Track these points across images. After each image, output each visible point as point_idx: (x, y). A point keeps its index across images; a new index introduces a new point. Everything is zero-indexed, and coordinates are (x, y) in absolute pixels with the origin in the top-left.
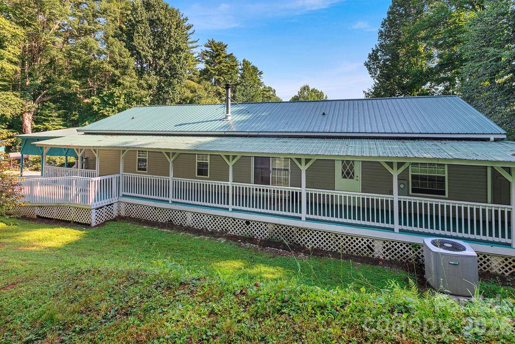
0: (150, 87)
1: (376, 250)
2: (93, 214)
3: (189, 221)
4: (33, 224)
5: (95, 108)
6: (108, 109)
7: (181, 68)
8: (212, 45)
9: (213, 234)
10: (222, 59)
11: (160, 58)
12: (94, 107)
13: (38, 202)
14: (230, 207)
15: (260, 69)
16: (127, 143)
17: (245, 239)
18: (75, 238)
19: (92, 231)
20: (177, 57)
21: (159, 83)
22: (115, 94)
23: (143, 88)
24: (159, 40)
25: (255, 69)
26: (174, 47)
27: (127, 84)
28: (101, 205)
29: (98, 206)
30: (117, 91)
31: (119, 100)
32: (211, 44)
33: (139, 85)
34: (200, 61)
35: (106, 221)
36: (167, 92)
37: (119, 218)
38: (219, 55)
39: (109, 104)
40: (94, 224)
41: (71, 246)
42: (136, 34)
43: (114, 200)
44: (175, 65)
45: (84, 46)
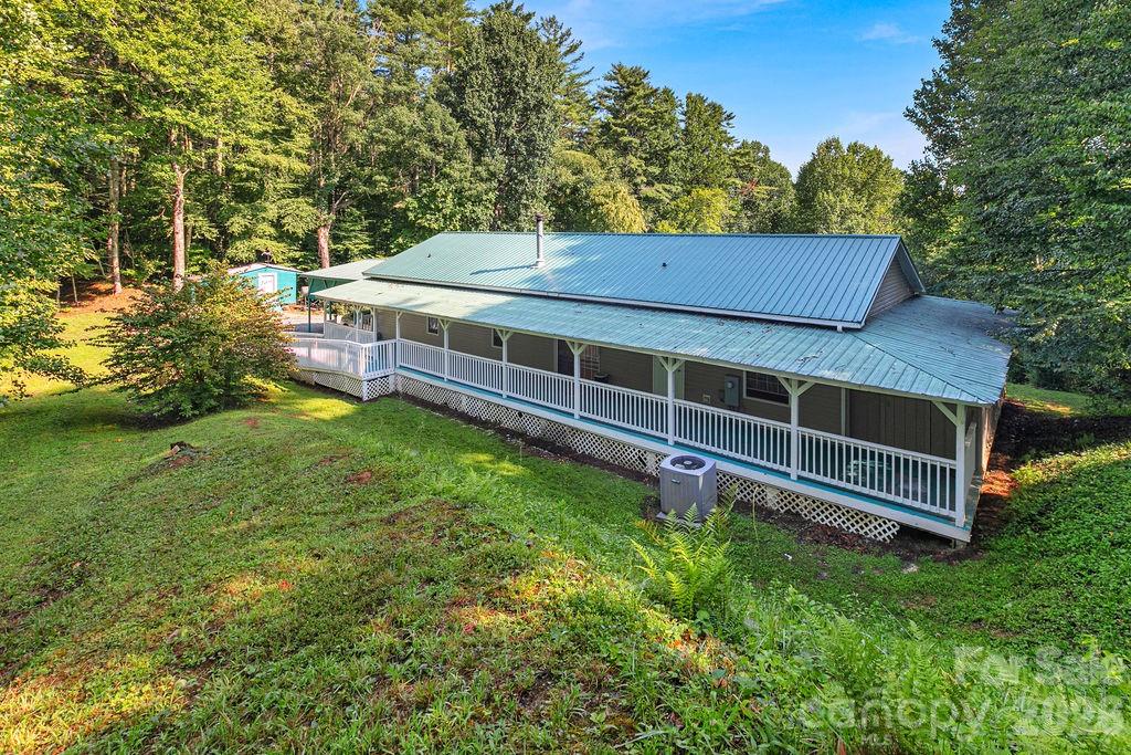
0: (493, 175)
1: (648, 464)
2: (365, 386)
3: (464, 406)
4: (310, 392)
5: (411, 216)
6: (428, 216)
7: (545, 138)
8: (619, 76)
9: (485, 424)
10: (636, 102)
11: (508, 125)
12: (410, 214)
13: (315, 367)
14: (505, 393)
15: (727, 109)
16: (410, 299)
17: (516, 434)
18: (344, 412)
19: (363, 405)
20: (538, 118)
21: (509, 167)
22: (438, 193)
23: (482, 180)
24: (507, 94)
25: (716, 108)
26: (532, 102)
27: (456, 175)
28: (373, 377)
29: (370, 378)
30: (441, 187)
31: (444, 202)
32: (618, 72)
33: (475, 174)
34: (597, 108)
35: (380, 396)
36: (522, 182)
37: (395, 394)
38: (632, 93)
39: (431, 209)
40: (365, 398)
41: (339, 421)
42: (468, 90)
43: (390, 371)
44: (534, 135)
45: (391, 123)
